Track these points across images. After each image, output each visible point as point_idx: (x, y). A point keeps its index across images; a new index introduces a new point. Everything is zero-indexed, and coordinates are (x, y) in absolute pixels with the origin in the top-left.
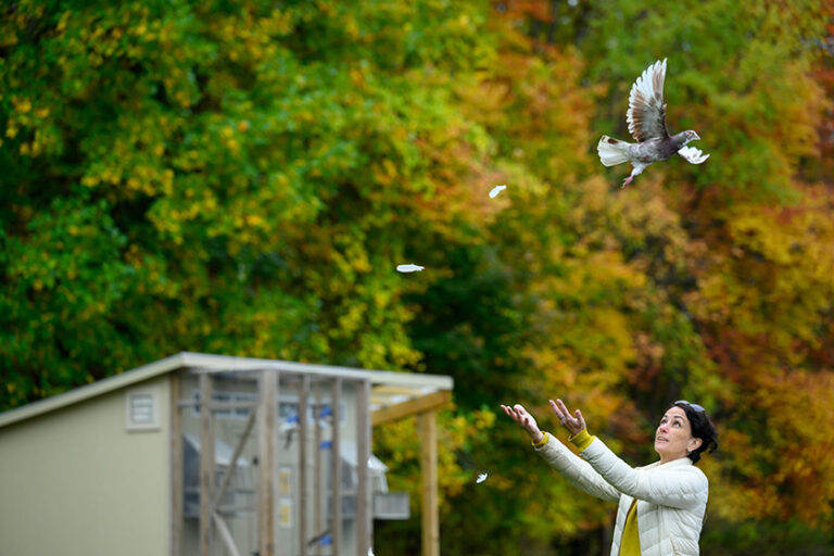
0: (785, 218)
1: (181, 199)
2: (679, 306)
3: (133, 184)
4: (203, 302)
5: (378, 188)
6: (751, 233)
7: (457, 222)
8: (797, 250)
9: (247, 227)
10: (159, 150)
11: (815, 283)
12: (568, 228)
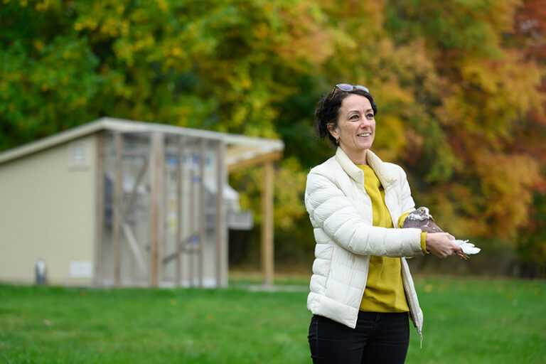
0: (494, 67)
1: (133, 39)
2: (433, 116)
3: (105, 29)
4: (148, 102)
5: (256, 40)
6: (475, 75)
7: (303, 61)
8: (500, 85)
9: (171, 56)
10: (121, 9)
11: (510, 105)
12: (368, 67)
